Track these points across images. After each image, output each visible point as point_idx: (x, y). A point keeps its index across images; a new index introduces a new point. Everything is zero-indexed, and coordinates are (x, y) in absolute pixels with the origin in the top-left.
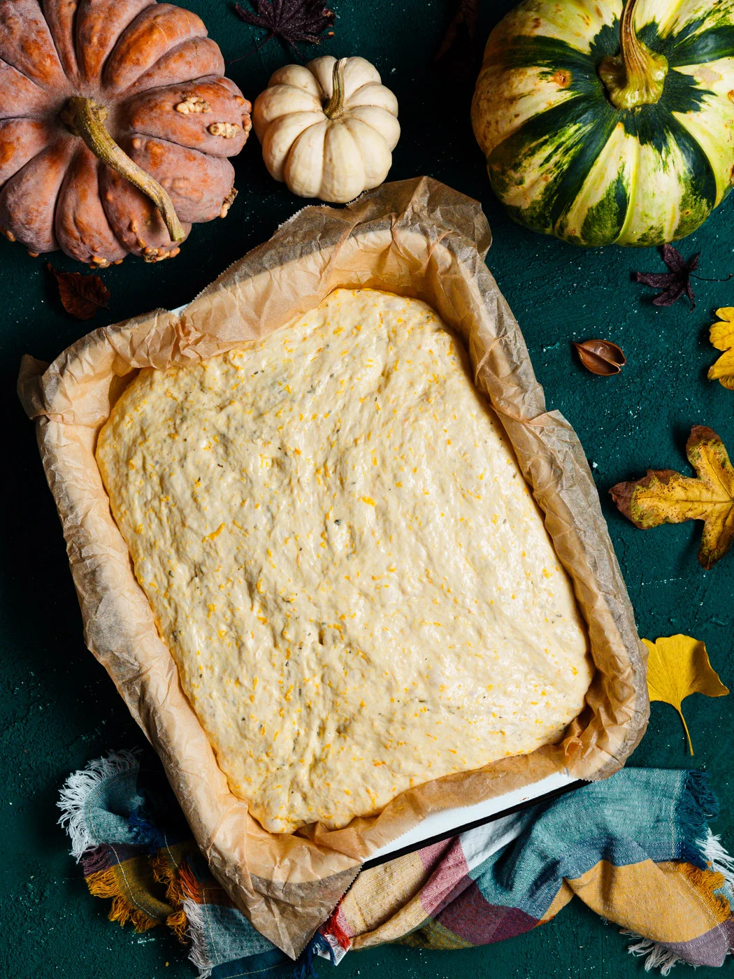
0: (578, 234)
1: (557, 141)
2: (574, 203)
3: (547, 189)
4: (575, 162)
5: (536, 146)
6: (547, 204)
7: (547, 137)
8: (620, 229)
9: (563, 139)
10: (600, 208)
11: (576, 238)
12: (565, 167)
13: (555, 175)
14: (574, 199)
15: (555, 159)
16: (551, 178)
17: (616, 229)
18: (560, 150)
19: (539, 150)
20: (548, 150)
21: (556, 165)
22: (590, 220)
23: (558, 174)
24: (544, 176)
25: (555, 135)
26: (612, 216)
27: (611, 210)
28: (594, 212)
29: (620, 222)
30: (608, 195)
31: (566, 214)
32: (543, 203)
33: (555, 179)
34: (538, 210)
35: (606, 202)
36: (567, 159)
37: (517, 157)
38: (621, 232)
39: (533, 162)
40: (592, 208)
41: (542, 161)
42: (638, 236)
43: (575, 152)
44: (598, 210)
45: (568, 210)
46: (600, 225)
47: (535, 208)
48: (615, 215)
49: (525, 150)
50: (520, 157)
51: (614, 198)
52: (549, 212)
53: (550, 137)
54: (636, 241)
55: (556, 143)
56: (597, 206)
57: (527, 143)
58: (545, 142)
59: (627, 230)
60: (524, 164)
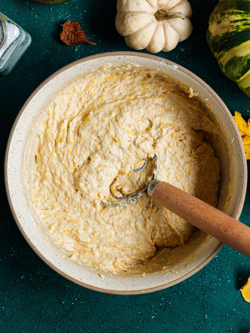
0: (224, 65)
1: (245, 17)
2: (232, 49)
3: (226, 34)
4: (245, 31)
5: (236, 12)
6: (222, 41)
7: (243, 12)
8: (241, 76)
9: (248, 18)
10: (239, 59)
11: (222, 65)
12: (240, 30)
13: (234, 30)
14: (233, 47)
15: (239, 24)
16: (231, 30)
17: (240, 75)
18: (244, 22)
19: (235, 14)
20: (239, 17)
21: (237, 26)
22: (232, 61)
23: (235, 31)
24: (229, 27)
25: (247, 14)
26: (242, 67)
27: (243, 64)
28: (236, 59)
29: (243, 73)
30: (246, 56)
31: (226, 51)
32: (220, 39)
33: (232, 32)
34: (217, 40)
35: (243, 59)
36: (243, 28)
37: (226, 10)
38: (241, 78)
39: (229, 17)
40: (236, 56)
41: (233, 20)
42: (246, 87)
43: (248, 28)
44: (238, 59)
45: (227, 50)
46: (234, 67)
47: (216, 39)
48: (243, 67)
49: (230, 11)
50: (227, 11)
51: (248, 60)
52: (220, 45)
53: (244, 13)
54: (244, 88)
55: (244, 18)
56: (239, 58)
57: (234, 8)
58: (240, 13)
59: (243, 80)
60: (226, 16)
